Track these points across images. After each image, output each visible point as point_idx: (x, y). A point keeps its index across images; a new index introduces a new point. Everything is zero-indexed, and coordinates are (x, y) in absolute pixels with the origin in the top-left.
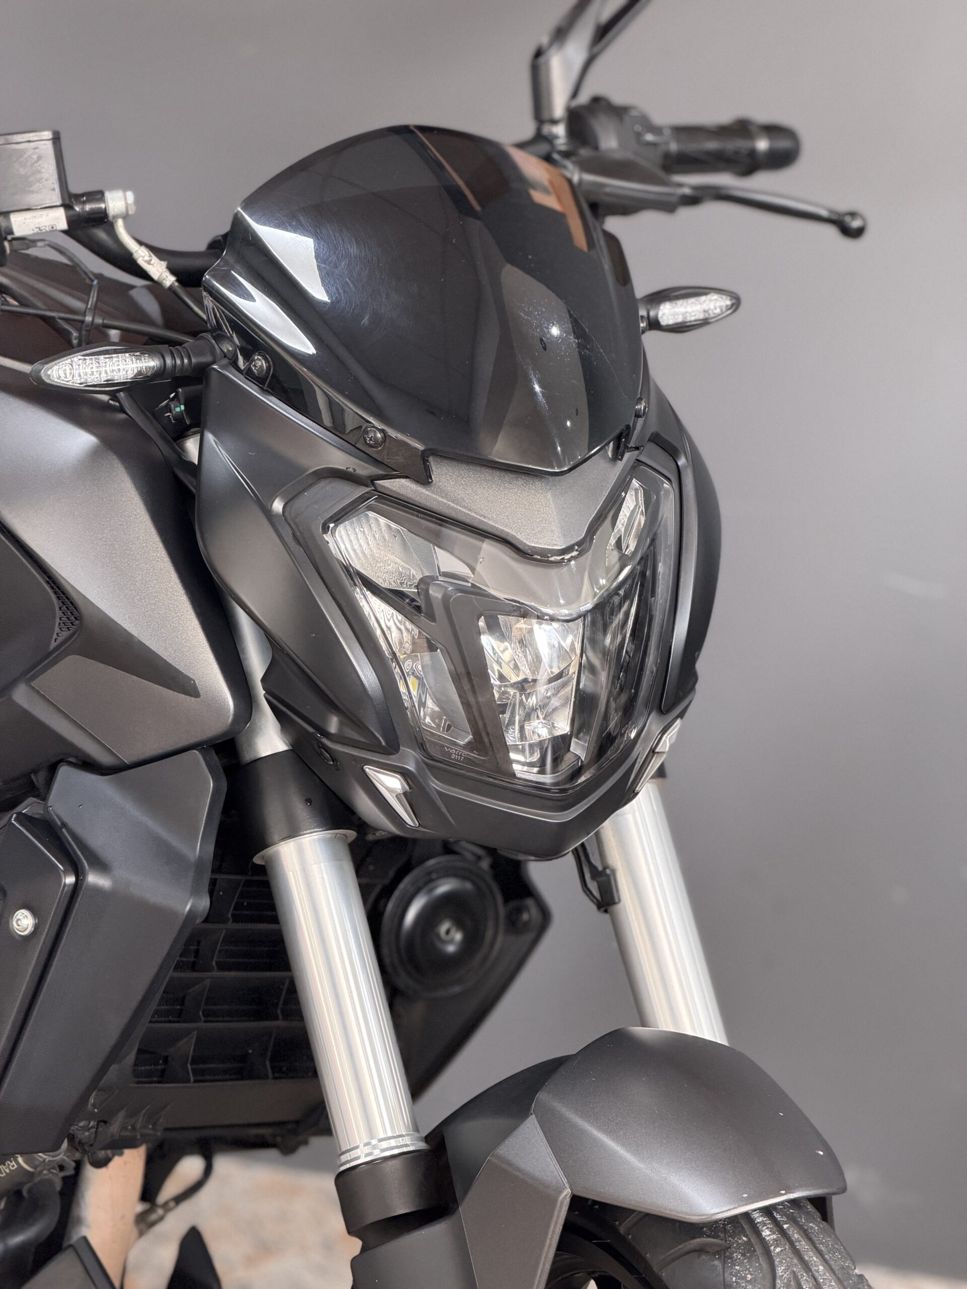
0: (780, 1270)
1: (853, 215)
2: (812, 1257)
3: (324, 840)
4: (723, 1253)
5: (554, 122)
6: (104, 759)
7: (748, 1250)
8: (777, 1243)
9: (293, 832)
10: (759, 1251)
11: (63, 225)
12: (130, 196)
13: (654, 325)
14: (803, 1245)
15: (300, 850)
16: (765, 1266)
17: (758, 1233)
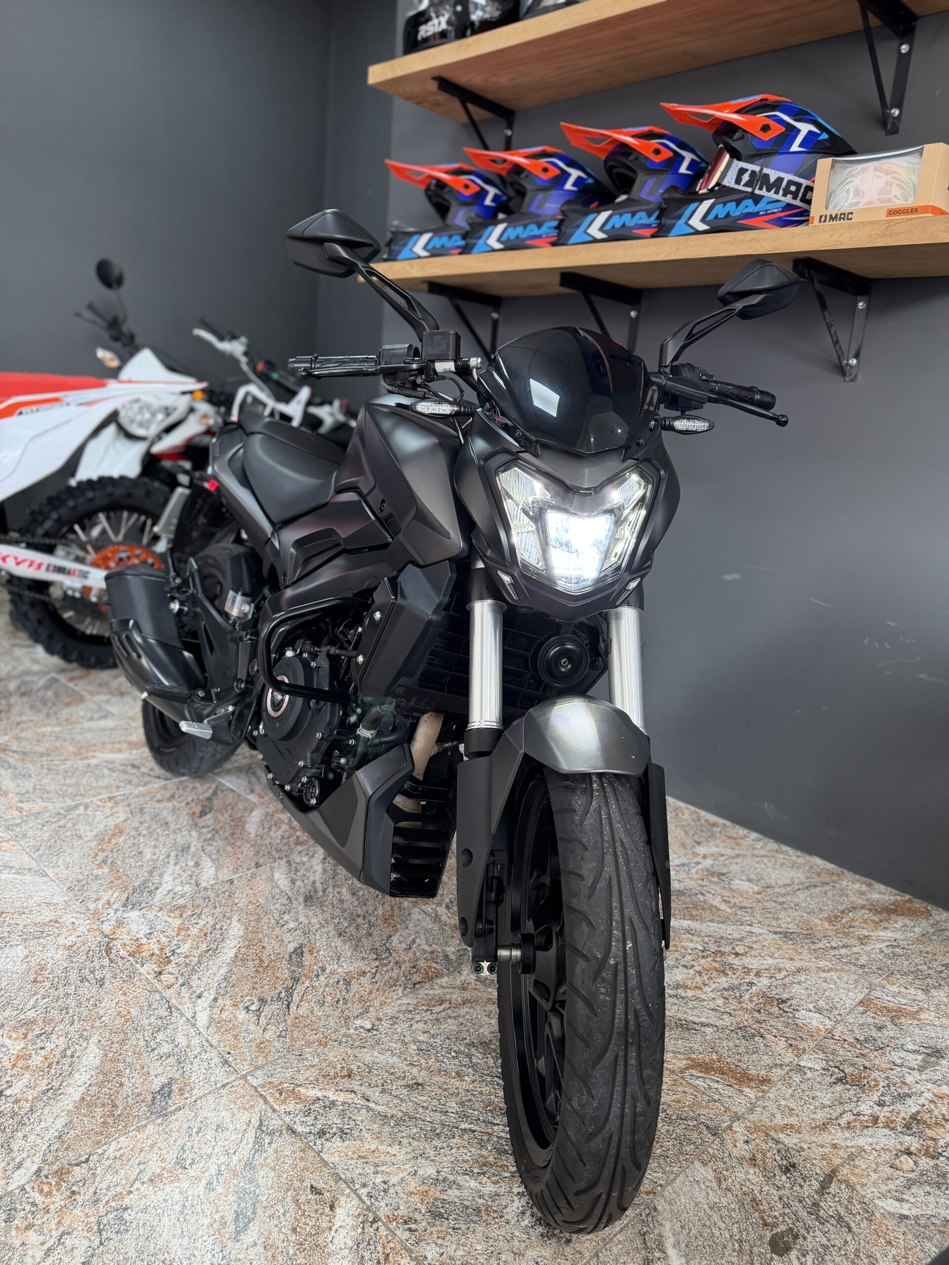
0: (594, 803)
1: (783, 416)
2: (612, 801)
3: (492, 605)
4: (573, 790)
5: (666, 367)
6: (421, 563)
7: (584, 791)
8: (597, 791)
9: (481, 598)
10: (589, 792)
11: (453, 369)
12: (479, 360)
13: (671, 428)
14: (610, 795)
15: (483, 605)
16: (589, 799)
17: (591, 784)
